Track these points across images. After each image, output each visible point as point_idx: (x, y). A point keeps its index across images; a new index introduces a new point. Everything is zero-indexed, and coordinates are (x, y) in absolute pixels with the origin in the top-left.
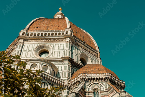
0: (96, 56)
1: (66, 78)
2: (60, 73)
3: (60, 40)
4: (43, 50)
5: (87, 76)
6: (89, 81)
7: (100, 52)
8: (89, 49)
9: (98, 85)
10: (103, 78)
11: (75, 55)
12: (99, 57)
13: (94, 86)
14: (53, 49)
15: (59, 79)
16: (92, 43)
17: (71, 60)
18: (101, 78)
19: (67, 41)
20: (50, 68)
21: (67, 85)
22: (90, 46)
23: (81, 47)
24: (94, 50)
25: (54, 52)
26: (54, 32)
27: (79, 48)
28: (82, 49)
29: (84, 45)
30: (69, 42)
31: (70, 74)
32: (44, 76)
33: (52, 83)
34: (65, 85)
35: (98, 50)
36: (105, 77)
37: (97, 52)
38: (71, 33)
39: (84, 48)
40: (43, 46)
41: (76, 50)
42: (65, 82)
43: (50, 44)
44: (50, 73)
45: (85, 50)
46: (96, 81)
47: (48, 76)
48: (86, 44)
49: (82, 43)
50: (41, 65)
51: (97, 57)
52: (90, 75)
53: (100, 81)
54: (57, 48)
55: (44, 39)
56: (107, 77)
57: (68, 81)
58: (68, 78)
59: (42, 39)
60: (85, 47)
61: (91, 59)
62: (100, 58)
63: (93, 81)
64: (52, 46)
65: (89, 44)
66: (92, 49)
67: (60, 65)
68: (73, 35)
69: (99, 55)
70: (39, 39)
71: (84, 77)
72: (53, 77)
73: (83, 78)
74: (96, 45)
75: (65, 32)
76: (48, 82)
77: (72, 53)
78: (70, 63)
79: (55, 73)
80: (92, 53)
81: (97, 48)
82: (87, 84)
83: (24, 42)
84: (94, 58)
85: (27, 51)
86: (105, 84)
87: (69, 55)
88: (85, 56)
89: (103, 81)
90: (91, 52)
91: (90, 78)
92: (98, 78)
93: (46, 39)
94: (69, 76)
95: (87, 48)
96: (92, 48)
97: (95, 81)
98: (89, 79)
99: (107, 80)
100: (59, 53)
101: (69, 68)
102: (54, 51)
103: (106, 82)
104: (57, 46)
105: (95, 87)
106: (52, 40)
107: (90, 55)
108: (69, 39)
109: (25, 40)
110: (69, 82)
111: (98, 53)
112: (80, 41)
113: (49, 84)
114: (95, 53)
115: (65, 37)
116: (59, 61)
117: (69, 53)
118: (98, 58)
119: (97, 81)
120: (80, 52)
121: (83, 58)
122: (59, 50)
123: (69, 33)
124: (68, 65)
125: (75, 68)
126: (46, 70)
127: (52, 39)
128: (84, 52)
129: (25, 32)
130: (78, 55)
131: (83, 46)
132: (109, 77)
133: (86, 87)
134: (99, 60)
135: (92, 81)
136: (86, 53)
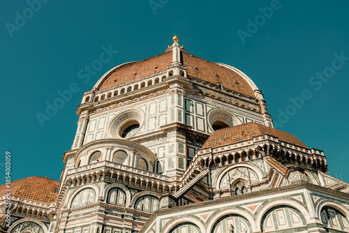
0: (254, 110)
1: (174, 170)
2: (161, 163)
3: (159, 92)
4: (128, 123)
5: (213, 154)
6: (220, 164)
7: (264, 101)
8: (235, 97)
9: (243, 170)
10: (253, 149)
11: (197, 117)
12: (263, 111)
13: (234, 175)
14: (145, 115)
15: (158, 177)
16: (241, 84)
17: (184, 130)
18: (247, 150)
19: (173, 91)
20: (131, 154)
21: (175, 185)
22: (234, 92)
23: (213, 97)
24: (248, 99)
25: (148, 121)
26: (145, 81)
27: (206, 99)
28: (214, 100)
29: (218, 92)
30: (178, 91)
31: (185, 160)
32: (112, 172)
33: (137, 186)
34: (170, 186)
35: (260, 97)
36: (256, 146)
37: (257, 101)
38: (180, 72)
39: (219, 99)
40: (125, 115)
41: (199, 106)
42: (170, 180)
43: (138, 106)
44: (131, 166)
45: (223, 103)
46: (237, 161)
47: (124, 171)
48: (224, 89)
49: (214, 88)
50: (109, 151)
51: (260, 113)
52: (220, 150)
53: (247, 159)
54: (152, 111)
55: (126, 99)
56: (262, 145)
57: (178, 177)
58: (177, 170)
59: (122, 101)
60: (223, 96)
61: (241, 119)
62: (266, 113)
63: (230, 162)
64: (144, 108)
65: (232, 89)
66: (242, 98)
67: (161, 144)
68: (185, 76)
69: (263, 107)
70: (118, 102)
71: (205, 158)
72: (142, 173)
73: (203, 161)
74: (254, 87)
75: (168, 73)
76: (126, 186)
77: (187, 114)
78: (181, 136)
79: (149, 164)
80: (243, 107)
81: (255, 94)
82: (215, 172)
83: (89, 116)
84: (250, 115)
85: (95, 133)
86: (259, 163)
87: (180, 119)
88: (225, 115)
89: (254, 157)
90: (241, 103)
91: (220, 156)
92: (240, 152)
93: (130, 98)
94: (180, 165)
95: (228, 97)
96: (241, 95)
97: (233, 162)
98: (218, 160)
99: (264, 154)
100: (157, 121)
101: (180, 146)
102: (147, 117)
103: (262, 158)
104: (153, 106)
105: (236, 178)
106: (142, 97)
107: (239, 112)
108: (176, 85)
109: (92, 110)
110: (181, 179)
111: (261, 103)
112: (208, 86)
113: (129, 188)
114: (251, 106)
115: (169, 83)
116: (159, 136)
117: (180, 114)
118: (260, 115)
119: (240, 160)
120: (209, 109)
121: (222, 120)
122: (158, 114)
123: (176, 72)
124: (177, 141)
125: (198, 144)
126: (123, 159)
127: (143, 94)
128: (220, 106)
129: (90, 95)
130: (203, 116)
131: (217, 95)
132: (268, 144)
133: (213, 181)
134: (265, 119)
135: (227, 163)
136: (225, 108)
